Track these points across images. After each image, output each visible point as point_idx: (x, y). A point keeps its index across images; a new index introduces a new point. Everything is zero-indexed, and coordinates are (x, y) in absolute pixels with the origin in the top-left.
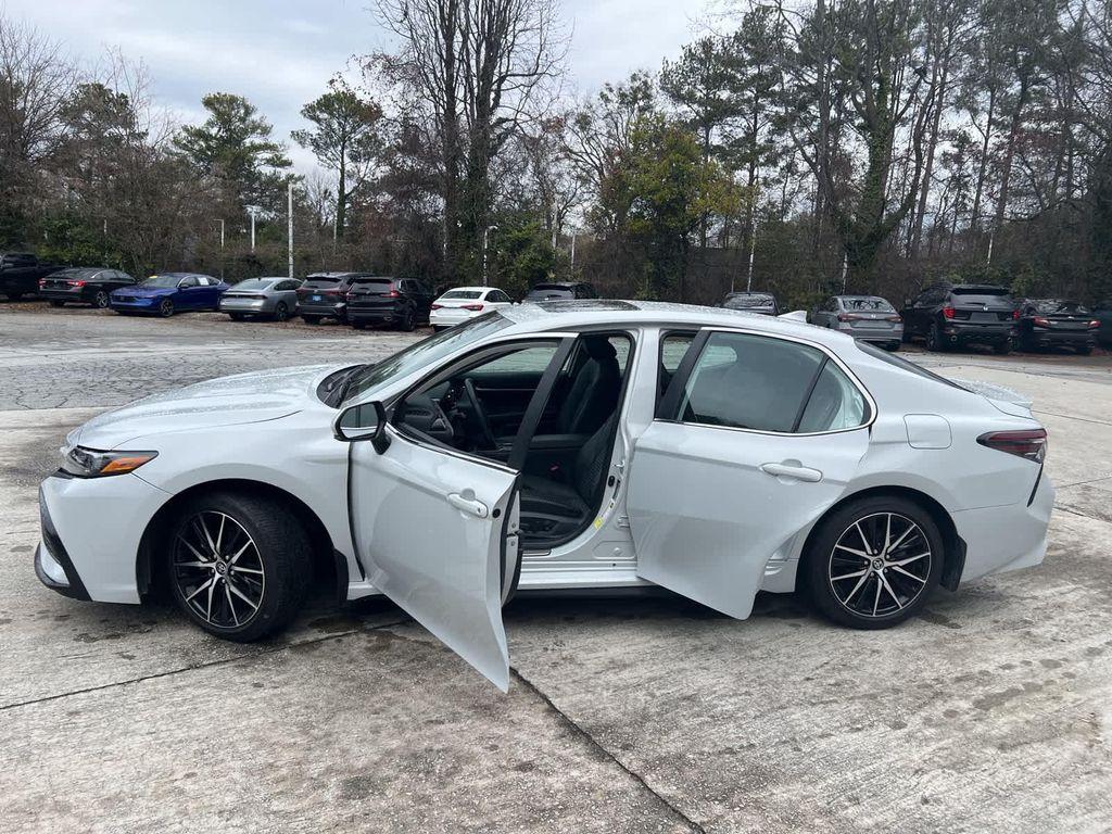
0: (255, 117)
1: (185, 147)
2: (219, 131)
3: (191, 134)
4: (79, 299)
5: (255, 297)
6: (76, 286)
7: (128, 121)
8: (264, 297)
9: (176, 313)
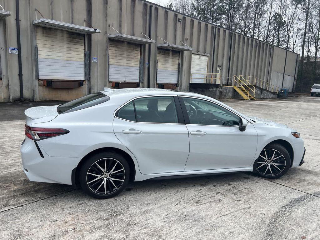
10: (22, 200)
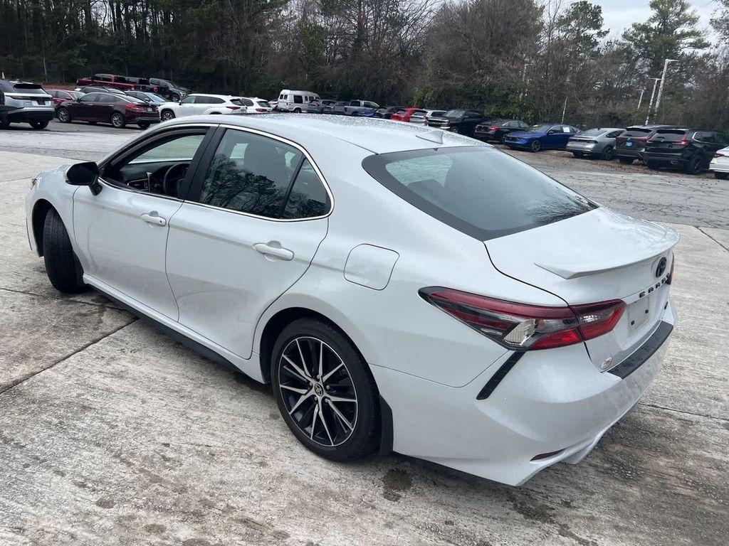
0: (688, 12)
1: (630, 39)
2: (659, 25)
3: (637, 29)
4: (492, 138)
5: (589, 142)
6: (492, 130)
7: (596, 24)
8: (595, 142)
9: (540, 150)
10: (650, 418)
